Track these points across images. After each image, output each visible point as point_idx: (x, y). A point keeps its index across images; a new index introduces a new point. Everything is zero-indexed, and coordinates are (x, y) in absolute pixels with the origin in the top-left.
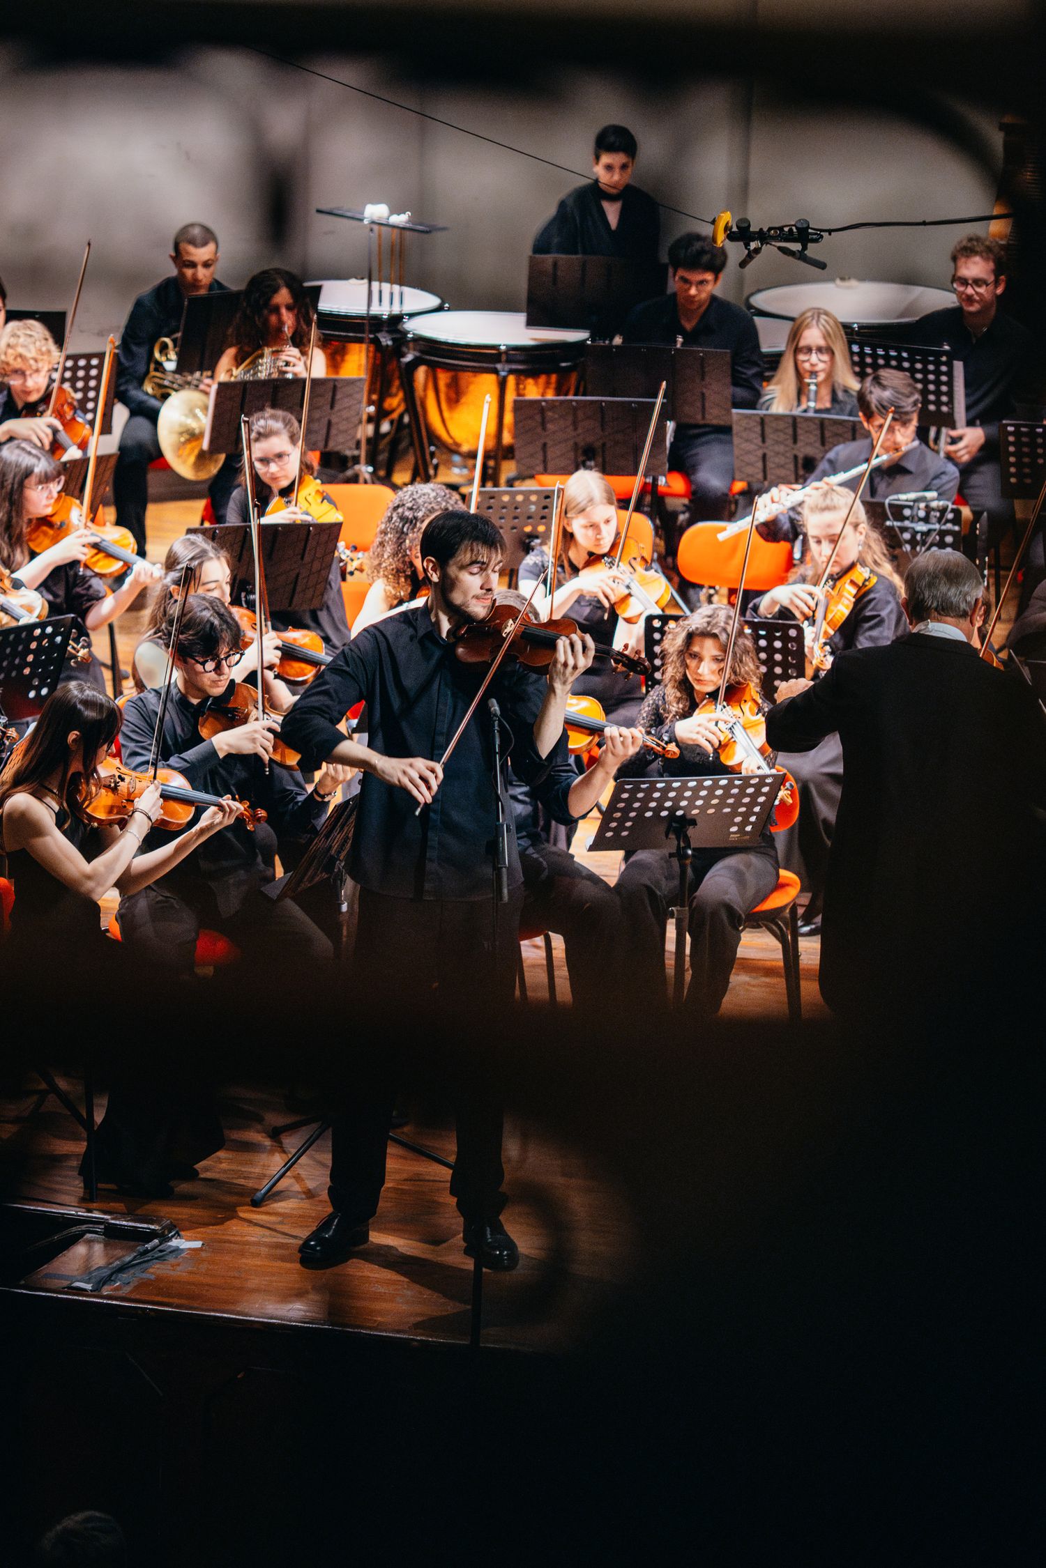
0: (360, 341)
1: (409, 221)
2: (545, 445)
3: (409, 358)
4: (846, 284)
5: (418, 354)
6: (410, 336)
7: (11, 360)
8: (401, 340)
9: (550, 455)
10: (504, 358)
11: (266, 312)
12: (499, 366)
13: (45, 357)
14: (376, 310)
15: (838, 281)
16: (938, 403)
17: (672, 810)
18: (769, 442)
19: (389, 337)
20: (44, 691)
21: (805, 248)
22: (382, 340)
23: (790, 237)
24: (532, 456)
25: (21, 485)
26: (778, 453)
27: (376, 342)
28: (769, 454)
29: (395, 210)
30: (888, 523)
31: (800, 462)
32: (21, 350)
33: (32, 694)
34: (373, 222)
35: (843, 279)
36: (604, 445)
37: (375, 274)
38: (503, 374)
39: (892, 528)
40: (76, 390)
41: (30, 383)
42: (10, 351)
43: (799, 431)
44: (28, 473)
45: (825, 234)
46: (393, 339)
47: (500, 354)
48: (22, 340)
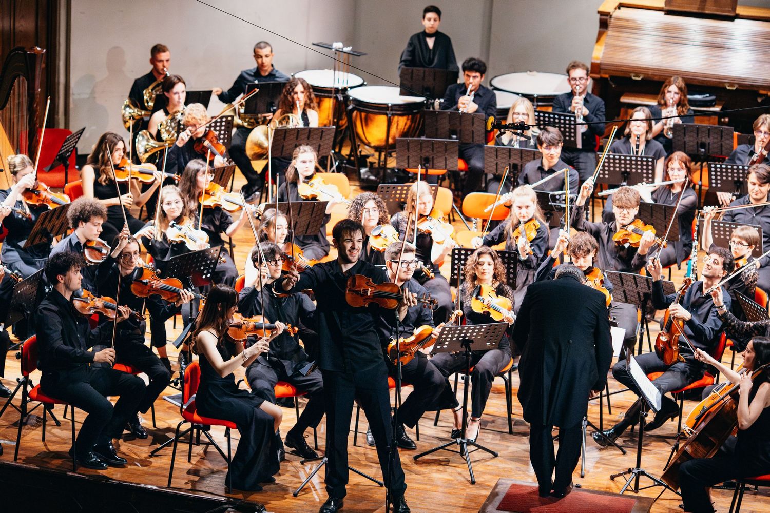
0: (330, 97)
1: (351, 50)
2: (408, 157)
3: (350, 107)
4: (531, 73)
5: (354, 106)
6: (351, 98)
7: (190, 120)
8: (347, 98)
9: (410, 161)
10: (390, 109)
11: (292, 94)
12: (388, 112)
13: (204, 118)
14: (336, 86)
15: (528, 72)
16: (570, 136)
17: (464, 337)
18: (499, 158)
19: (342, 96)
20: (209, 275)
21: (523, 132)
22: (339, 97)
23: (517, 128)
24: (402, 161)
25: (196, 175)
26: (502, 162)
27: (336, 98)
28: (499, 163)
29: (346, 45)
30: (550, 203)
31: (511, 166)
32: (194, 116)
33: (204, 277)
34: (336, 50)
35: (530, 71)
36: (433, 157)
37: (337, 68)
38: (389, 115)
39: (551, 205)
40: (216, 130)
41: (198, 130)
42: (190, 116)
43: (512, 154)
44: (198, 171)
45: (531, 127)
46: (343, 97)
47: (388, 107)
48: (195, 111)
